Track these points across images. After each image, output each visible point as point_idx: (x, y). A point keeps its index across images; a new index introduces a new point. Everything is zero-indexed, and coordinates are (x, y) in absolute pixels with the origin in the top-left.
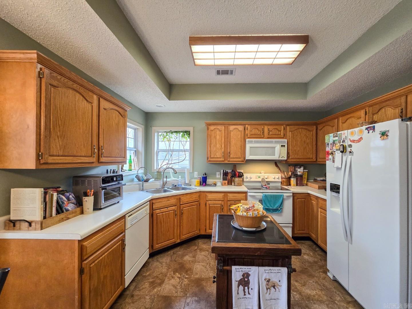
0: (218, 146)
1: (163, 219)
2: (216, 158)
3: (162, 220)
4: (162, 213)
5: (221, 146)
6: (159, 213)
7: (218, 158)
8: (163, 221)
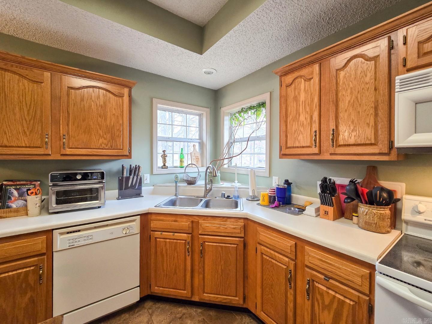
0: (302, 118)
1: (166, 250)
2: (298, 147)
3: (164, 250)
4: (165, 240)
5: (311, 117)
6: (160, 238)
7: (303, 147)
8: (166, 253)
